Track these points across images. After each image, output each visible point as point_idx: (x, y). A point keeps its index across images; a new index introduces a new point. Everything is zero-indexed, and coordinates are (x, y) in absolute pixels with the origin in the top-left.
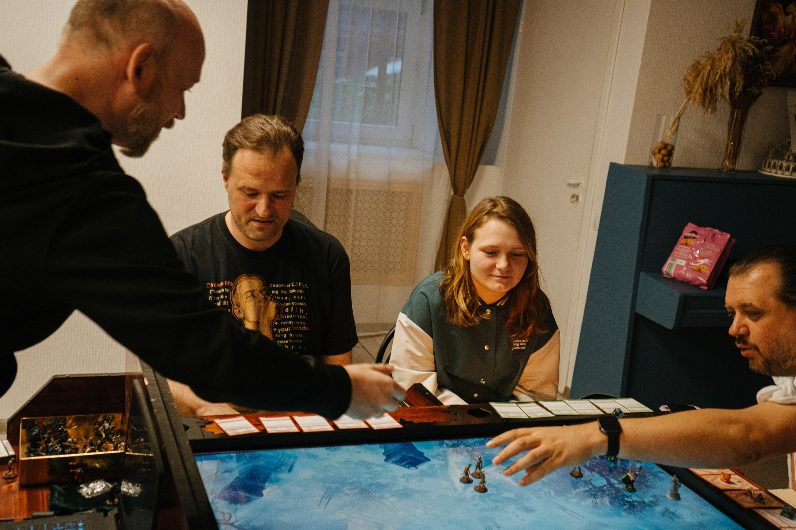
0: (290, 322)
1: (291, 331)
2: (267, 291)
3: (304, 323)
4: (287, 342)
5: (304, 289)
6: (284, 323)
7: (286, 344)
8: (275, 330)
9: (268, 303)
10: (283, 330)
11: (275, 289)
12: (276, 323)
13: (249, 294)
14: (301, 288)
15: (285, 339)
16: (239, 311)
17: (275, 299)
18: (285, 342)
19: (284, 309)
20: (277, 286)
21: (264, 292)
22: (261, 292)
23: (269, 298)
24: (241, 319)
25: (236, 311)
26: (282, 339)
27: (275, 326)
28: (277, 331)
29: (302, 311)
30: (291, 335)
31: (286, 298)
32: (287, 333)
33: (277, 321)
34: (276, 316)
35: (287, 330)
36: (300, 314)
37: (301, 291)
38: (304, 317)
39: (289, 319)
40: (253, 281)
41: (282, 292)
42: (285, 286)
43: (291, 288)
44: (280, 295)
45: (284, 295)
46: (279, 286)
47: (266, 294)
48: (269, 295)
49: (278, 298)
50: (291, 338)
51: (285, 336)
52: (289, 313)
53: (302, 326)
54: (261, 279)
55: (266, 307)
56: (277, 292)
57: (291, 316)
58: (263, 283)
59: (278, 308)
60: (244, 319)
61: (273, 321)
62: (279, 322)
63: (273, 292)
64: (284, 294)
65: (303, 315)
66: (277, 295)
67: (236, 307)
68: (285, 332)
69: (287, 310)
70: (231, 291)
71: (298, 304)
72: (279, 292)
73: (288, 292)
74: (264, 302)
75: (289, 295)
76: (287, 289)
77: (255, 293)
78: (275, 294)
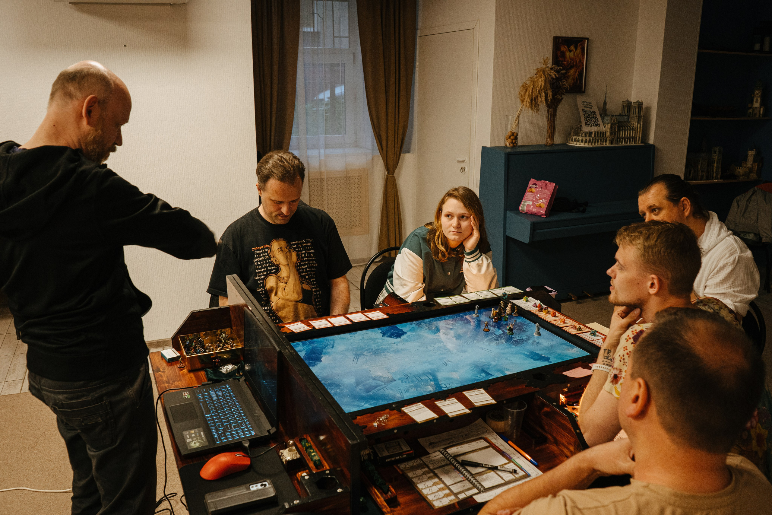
0: (306, 262)
1: (308, 267)
2: (289, 246)
3: (314, 262)
4: (306, 273)
5: (311, 242)
6: (303, 263)
7: (306, 275)
8: (298, 268)
9: (292, 253)
10: (303, 267)
11: (294, 244)
12: (298, 264)
13: (280, 250)
14: (309, 242)
15: (305, 272)
16: (276, 260)
17: (295, 251)
18: (305, 274)
19: (301, 255)
20: (295, 242)
21: (288, 248)
22: (286, 248)
23: (292, 250)
24: (277, 265)
25: (274, 261)
26: (303, 272)
27: (298, 266)
28: (300, 268)
29: (312, 255)
30: (308, 270)
31: (301, 249)
32: (306, 269)
33: (298, 262)
34: (297, 260)
35: (306, 267)
36: (311, 257)
37: (309, 244)
38: (314, 258)
39: (306, 261)
40: (280, 242)
41: (298, 245)
42: (299, 242)
43: (303, 243)
44: (298, 247)
45: (300, 248)
46: (296, 242)
47: (289, 248)
48: (291, 249)
49: (297, 249)
50: (309, 271)
51: (305, 270)
52: (305, 257)
53: (314, 263)
54: (285, 240)
55: (291, 256)
56: (295, 246)
57: (306, 259)
58: (286, 242)
59: (297, 255)
60: (279, 264)
61: (296, 263)
62: (300, 263)
63: (293, 246)
64: (300, 246)
65: (313, 257)
66: (296, 248)
67: (273, 258)
68: (304, 268)
69: (303, 255)
70: (269, 250)
71: (309, 251)
72: (297, 246)
73: (302, 245)
74: (289, 253)
75: (303, 247)
76: (301, 244)
77: (283, 248)
78: (294, 248)
